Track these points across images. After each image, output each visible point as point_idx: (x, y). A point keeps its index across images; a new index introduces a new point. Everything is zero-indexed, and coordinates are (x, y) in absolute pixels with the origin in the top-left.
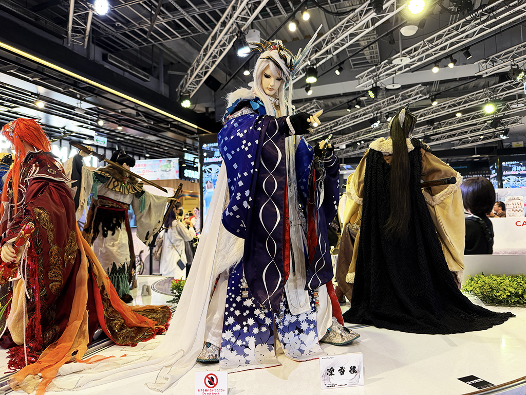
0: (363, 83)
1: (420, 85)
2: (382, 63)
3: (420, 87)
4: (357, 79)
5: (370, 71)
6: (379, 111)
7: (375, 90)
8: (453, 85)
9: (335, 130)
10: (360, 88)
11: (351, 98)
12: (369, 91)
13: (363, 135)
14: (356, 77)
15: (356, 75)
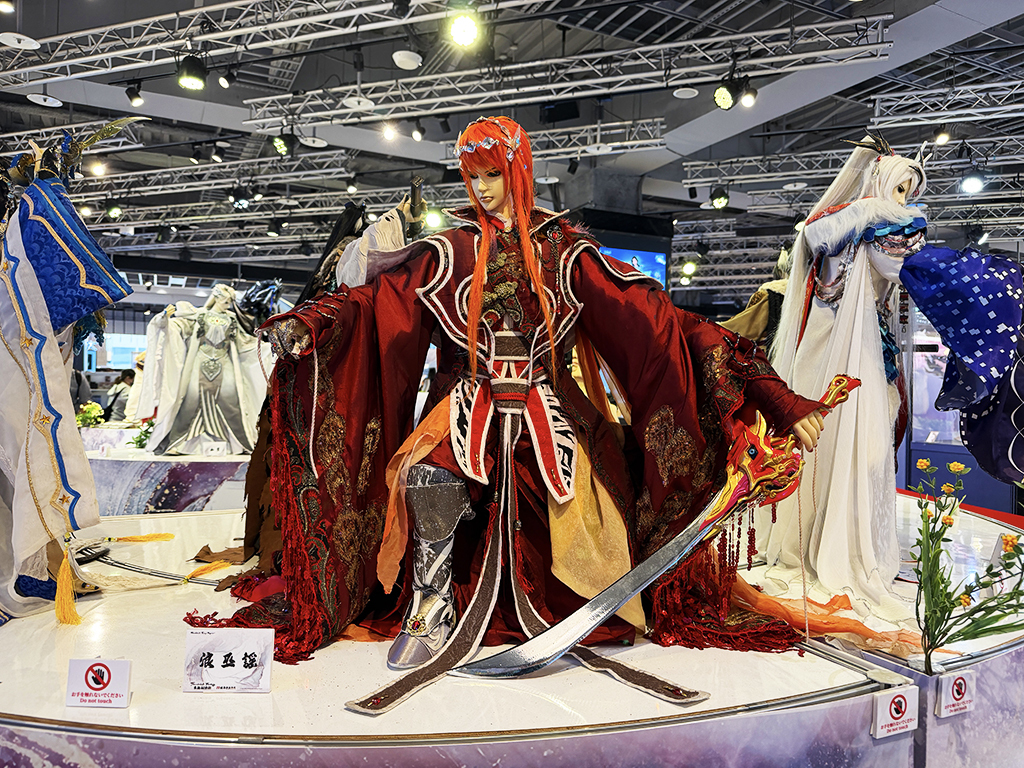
0: (259, 118)
1: (343, 151)
2: (308, 93)
3: (342, 154)
4: (248, 106)
5: (279, 100)
6: (254, 178)
7: (290, 140)
8: (384, 166)
9: (136, 192)
10: (249, 125)
11: (204, 137)
12: (277, 140)
13: (185, 216)
14: (245, 102)
15: (246, 99)
